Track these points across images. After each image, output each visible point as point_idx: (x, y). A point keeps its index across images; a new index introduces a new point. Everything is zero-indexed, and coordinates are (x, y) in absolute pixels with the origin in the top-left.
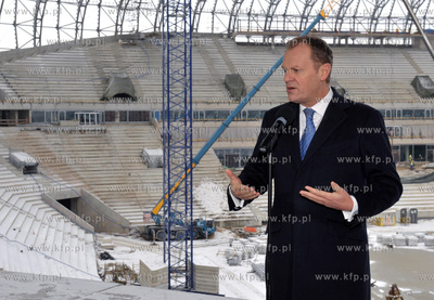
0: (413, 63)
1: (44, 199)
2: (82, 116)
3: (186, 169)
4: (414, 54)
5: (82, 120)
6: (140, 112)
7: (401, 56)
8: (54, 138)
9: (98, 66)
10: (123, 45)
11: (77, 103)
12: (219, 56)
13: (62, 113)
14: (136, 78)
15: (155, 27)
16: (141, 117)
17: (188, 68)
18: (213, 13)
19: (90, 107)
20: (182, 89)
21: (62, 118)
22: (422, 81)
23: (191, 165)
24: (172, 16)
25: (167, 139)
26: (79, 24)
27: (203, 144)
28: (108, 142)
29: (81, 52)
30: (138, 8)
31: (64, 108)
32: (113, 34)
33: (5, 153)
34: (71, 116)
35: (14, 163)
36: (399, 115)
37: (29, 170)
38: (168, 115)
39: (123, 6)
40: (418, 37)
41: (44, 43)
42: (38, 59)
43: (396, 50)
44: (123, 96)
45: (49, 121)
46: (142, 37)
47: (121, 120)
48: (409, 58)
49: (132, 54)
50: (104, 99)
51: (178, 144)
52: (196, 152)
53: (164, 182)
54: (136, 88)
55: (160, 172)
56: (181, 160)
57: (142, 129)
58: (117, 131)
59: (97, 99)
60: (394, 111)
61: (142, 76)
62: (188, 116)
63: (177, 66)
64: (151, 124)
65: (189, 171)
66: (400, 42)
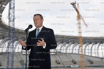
0: (56, 58)
4: (56, 56)
6: (2, 68)
7: (53, 56)
12: (19, 56)
14: (2, 61)
15: (6, 51)
17: (13, 58)
18: (18, 48)
22: (57, 61)
24: (10, 48)
30: (3, 47)
40: (56, 53)
46: (3, 53)
48: (55, 57)
49: (1, 56)
54: (1, 63)
61: (3, 61)
63: (10, 58)
66: (53, 54)
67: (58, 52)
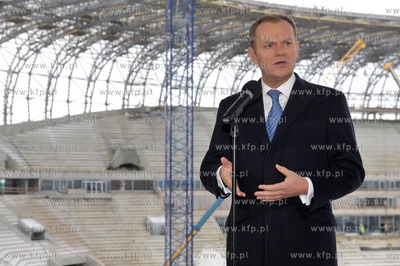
2: (89, 185)
3: (187, 236)
5: (89, 189)
6: (144, 181)
8: (62, 206)
9: (105, 137)
10: (130, 118)
11: (85, 172)
13: (70, 182)
15: (160, 101)
16: (146, 186)
17: (190, 137)
18: (215, 88)
19: (97, 176)
20: (183, 158)
21: (70, 187)
23: (192, 231)
24: (175, 88)
25: (169, 209)
26: (88, 97)
27: (203, 213)
28: (113, 210)
29: (90, 125)
30: (144, 84)
31: (72, 177)
32: (120, 108)
33: (14, 220)
34: (78, 184)
35: (22, 229)
36: (392, 186)
37: (37, 236)
38: (170, 184)
39: (130, 81)
41: (54, 117)
42: (49, 131)
43: (388, 125)
44: (129, 166)
45: (57, 189)
46: (148, 110)
47: (126, 189)
49: (137, 127)
50: (110, 168)
51: (179, 211)
52: (196, 220)
53: (166, 248)
54: (141, 158)
55: (162, 239)
56: (183, 226)
57: (146, 197)
58: (122, 199)
59: (104, 169)
60: (387, 182)
62: (190, 185)
63: (179, 135)
64: (155, 193)
65: (190, 238)
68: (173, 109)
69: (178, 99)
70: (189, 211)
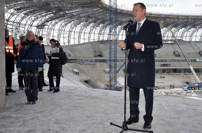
0: (173, 48)
1: (80, 80)
3: (115, 74)
4: (174, 45)
7: (171, 46)
8: (83, 66)
9: (93, 48)
10: (100, 43)
11: (89, 57)
14: (103, 51)
15: (108, 39)
16: (104, 61)
18: (122, 35)
19: (92, 58)
20: (114, 53)
22: (176, 52)
23: (116, 72)
24: (112, 35)
25: (110, 67)
26: (89, 38)
27: (119, 68)
28: (96, 67)
29: (90, 45)
32: (97, 40)
33: (71, 69)
35: (73, 72)
37: (77, 73)
38: (110, 60)
39: (100, 33)
40: (175, 41)
41: (81, 43)
42: (79, 47)
43: (169, 44)
44: (100, 56)
46: (104, 41)
47: (99, 62)
49: (101, 46)
50: (95, 56)
51: (113, 67)
52: (117, 70)
53: (109, 77)
54: (103, 54)
55: (108, 74)
56: (114, 71)
57: (105, 64)
58: (98, 64)
59: (93, 56)
62: (115, 61)
63: (113, 47)
66: (170, 42)
67: (178, 40)
68: (111, 40)
69: (112, 38)
70: (115, 67)
